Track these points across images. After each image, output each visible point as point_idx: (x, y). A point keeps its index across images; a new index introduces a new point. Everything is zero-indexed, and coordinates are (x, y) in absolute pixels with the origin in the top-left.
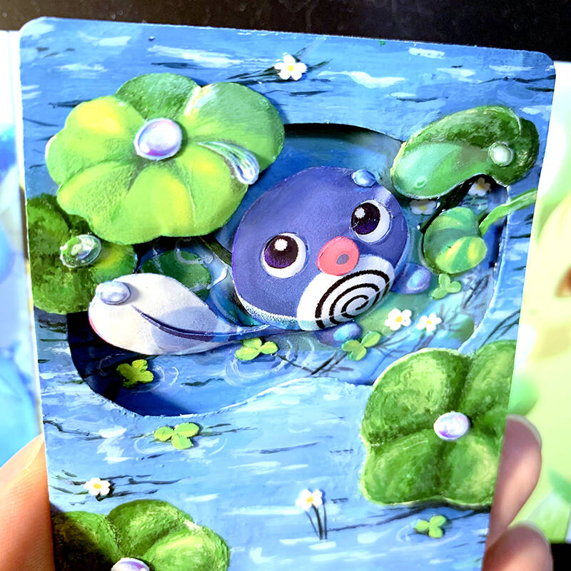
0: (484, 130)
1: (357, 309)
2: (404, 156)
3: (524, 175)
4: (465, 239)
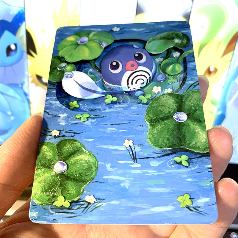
0: (170, 36)
1: (141, 84)
2: (148, 44)
3: (187, 46)
4: (173, 65)
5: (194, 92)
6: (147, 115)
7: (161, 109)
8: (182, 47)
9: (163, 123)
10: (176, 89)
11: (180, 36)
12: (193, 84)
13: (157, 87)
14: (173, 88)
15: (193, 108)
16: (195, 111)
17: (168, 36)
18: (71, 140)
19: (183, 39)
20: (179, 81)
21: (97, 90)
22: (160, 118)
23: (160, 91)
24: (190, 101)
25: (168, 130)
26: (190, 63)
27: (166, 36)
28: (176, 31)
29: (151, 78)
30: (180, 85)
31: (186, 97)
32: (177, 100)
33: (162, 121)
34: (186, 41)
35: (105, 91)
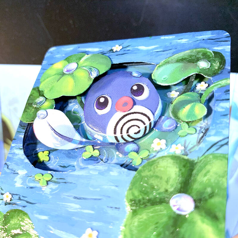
0: (194, 57)
1: (135, 133)
2: (157, 69)
3: (219, 72)
4: (192, 104)
5: (216, 157)
6: (130, 189)
7: (154, 182)
8: (211, 74)
9: (152, 210)
10: (190, 146)
11: (211, 56)
12: (218, 142)
13: (160, 140)
14: (186, 145)
15: (209, 190)
16: (212, 195)
17: (191, 56)
18: (21, 211)
19: (215, 61)
20: (198, 132)
21: (74, 139)
22: (149, 200)
23: (164, 147)
24: (205, 175)
25: (157, 225)
26: (220, 103)
27: (186, 57)
28: (205, 48)
29: (152, 125)
30: (199, 140)
31: (200, 166)
32: (183, 170)
33: (152, 207)
34: (218, 63)
35: (84, 140)
